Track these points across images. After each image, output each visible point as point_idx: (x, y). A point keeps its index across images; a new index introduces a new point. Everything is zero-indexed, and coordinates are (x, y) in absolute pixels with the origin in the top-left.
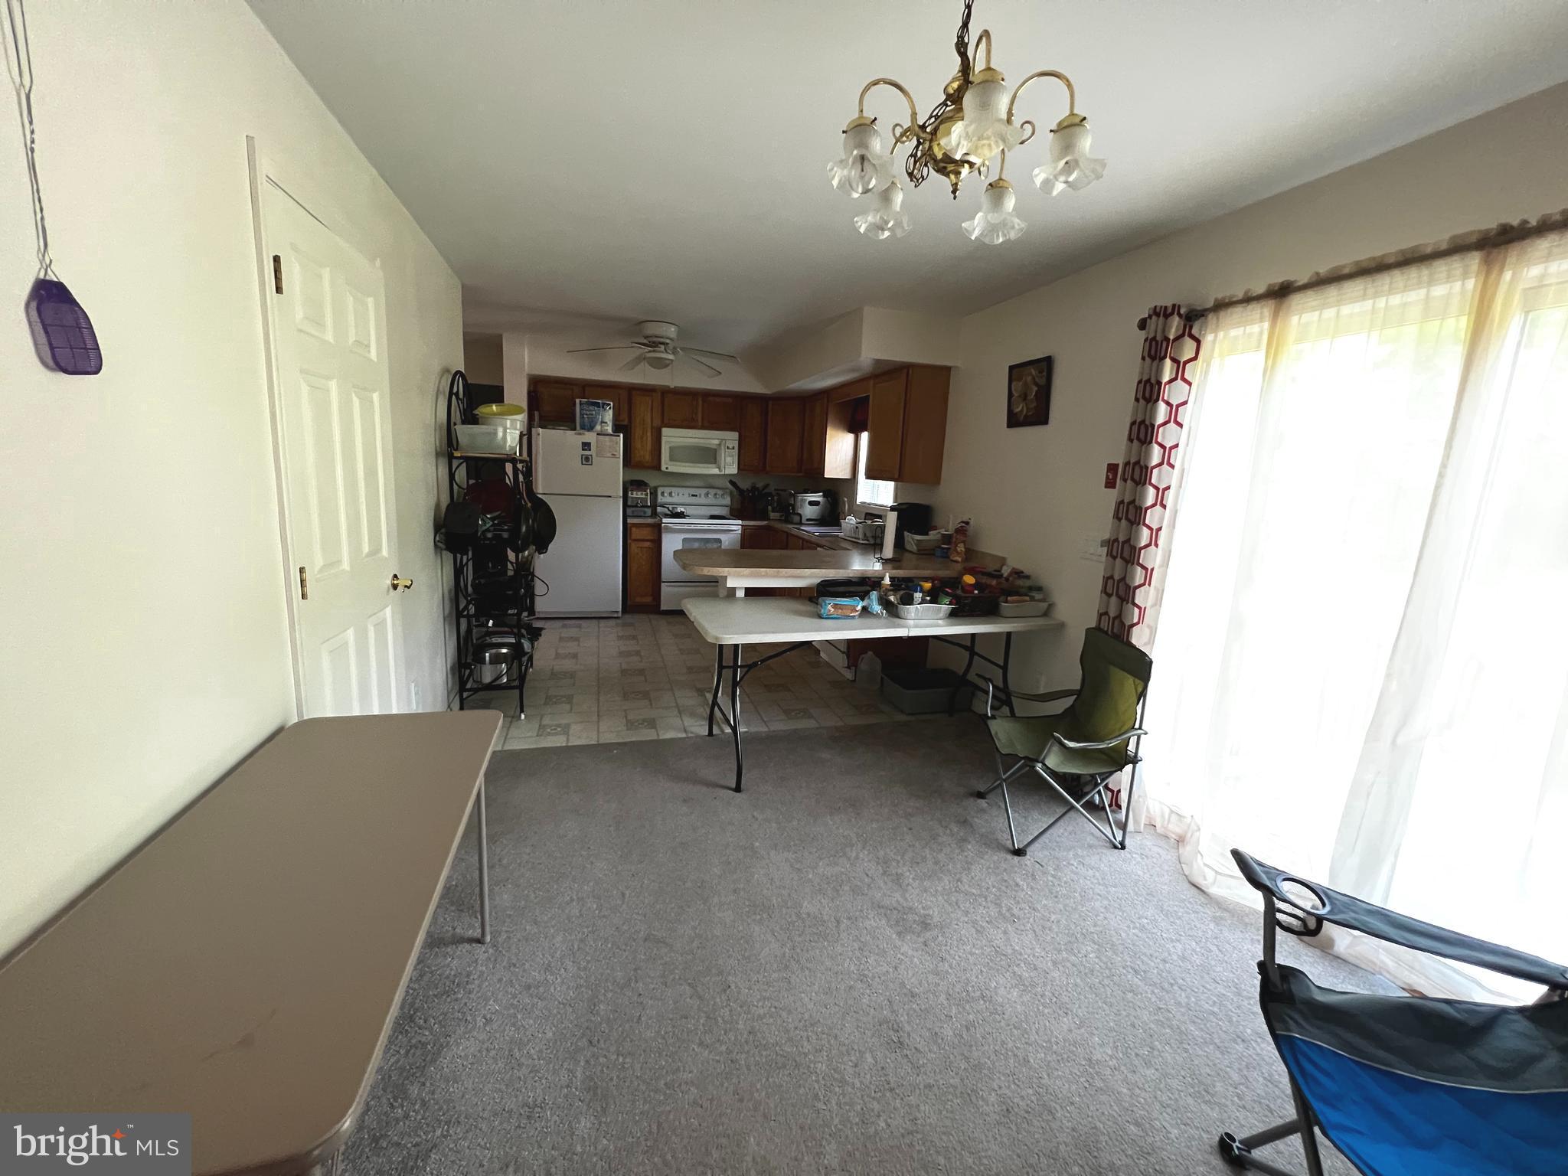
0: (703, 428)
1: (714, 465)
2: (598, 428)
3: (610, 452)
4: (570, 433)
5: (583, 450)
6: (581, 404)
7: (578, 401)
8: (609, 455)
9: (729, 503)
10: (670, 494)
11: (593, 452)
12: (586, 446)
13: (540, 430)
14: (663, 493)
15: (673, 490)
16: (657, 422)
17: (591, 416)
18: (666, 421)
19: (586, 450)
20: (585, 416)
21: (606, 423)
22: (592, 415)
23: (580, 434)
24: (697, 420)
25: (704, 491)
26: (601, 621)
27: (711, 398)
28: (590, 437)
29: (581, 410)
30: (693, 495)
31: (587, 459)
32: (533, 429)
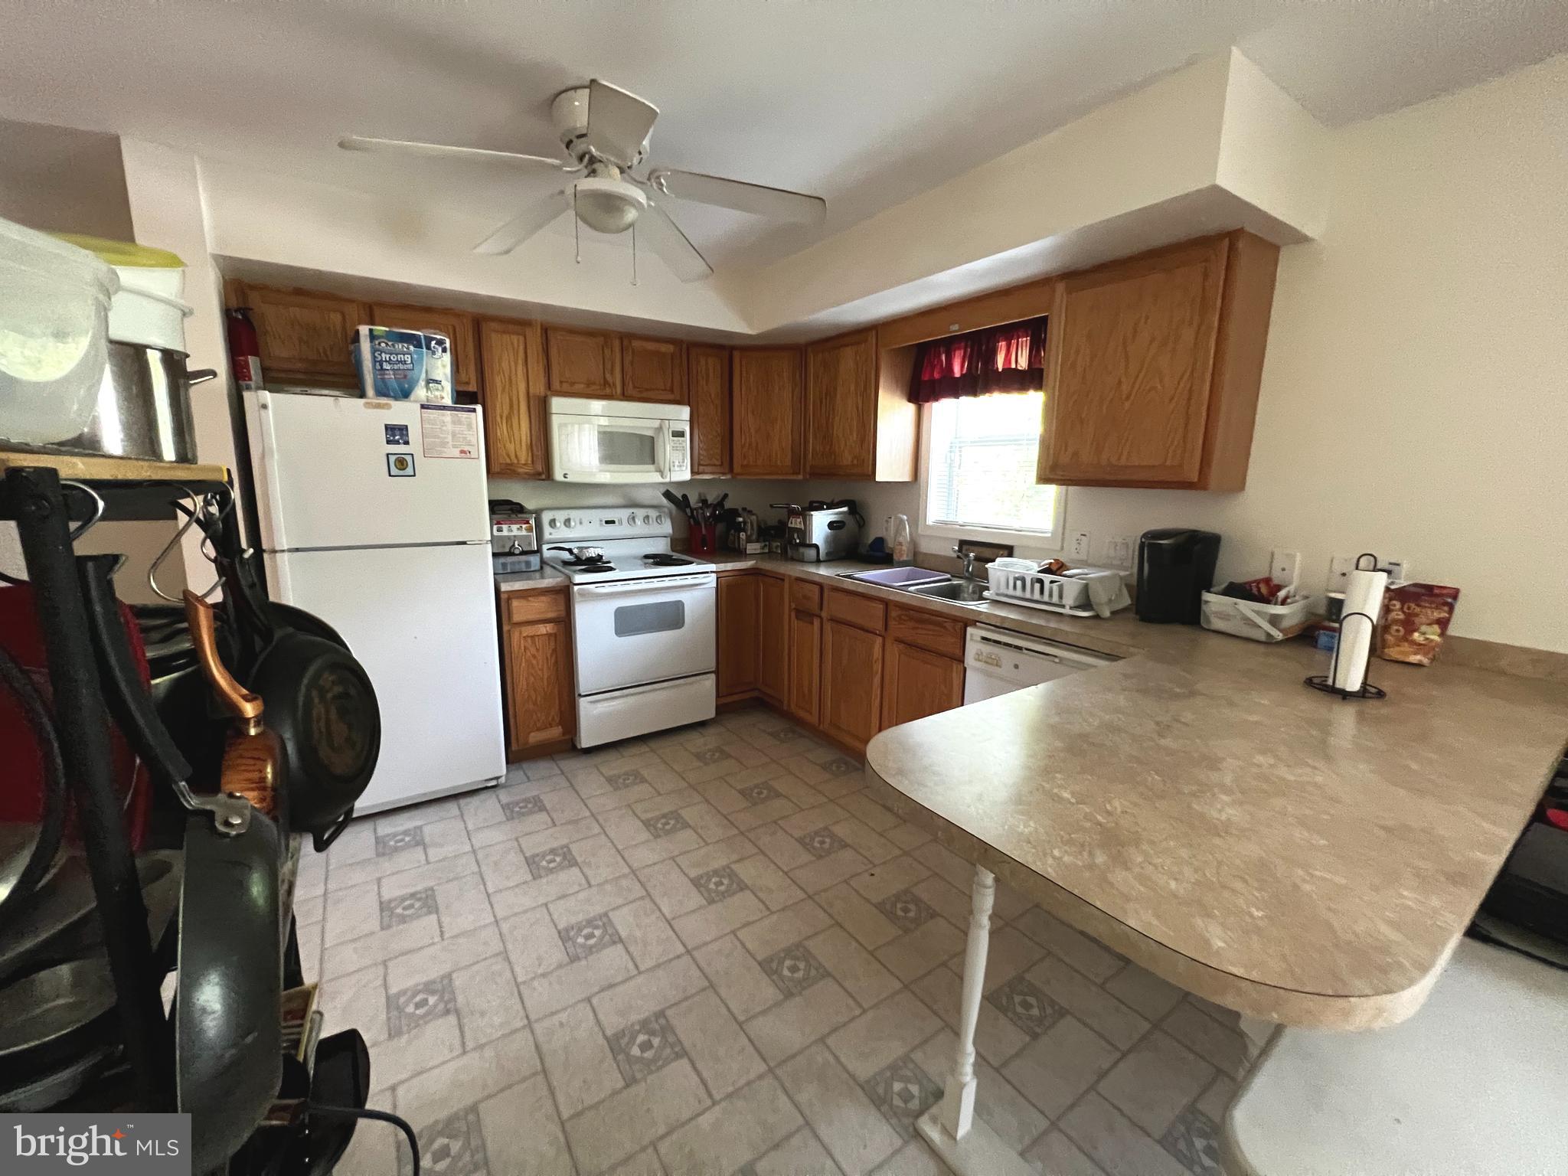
0: (625, 397)
1: (651, 467)
2: (421, 393)
3: (454, 446)
4: (351, 405)
5: (389, 442)
6: (372, 336)
7: (364, 330)
8: (456, 452)
9: (670, 531)
10: (567, 522)
11: (415, 446)
12: (396, 433)
13: (267, 396)
14: (553, 523)
15: (574, 515)
16: (539, 388)
17: (401, 366)
18: (556, 385)
19: (397, 442)
20: (386, 366)
21: (438, 382)
22: (404, 362)
23: (378, 406)
24: (614, 384)
25: (624, 514)
26: (463, 802)
27: (636, 344)
28: (401, 412)
29: (374, 351)
30: (607, 522)
31: (401, 463)
32: (246, 395)
